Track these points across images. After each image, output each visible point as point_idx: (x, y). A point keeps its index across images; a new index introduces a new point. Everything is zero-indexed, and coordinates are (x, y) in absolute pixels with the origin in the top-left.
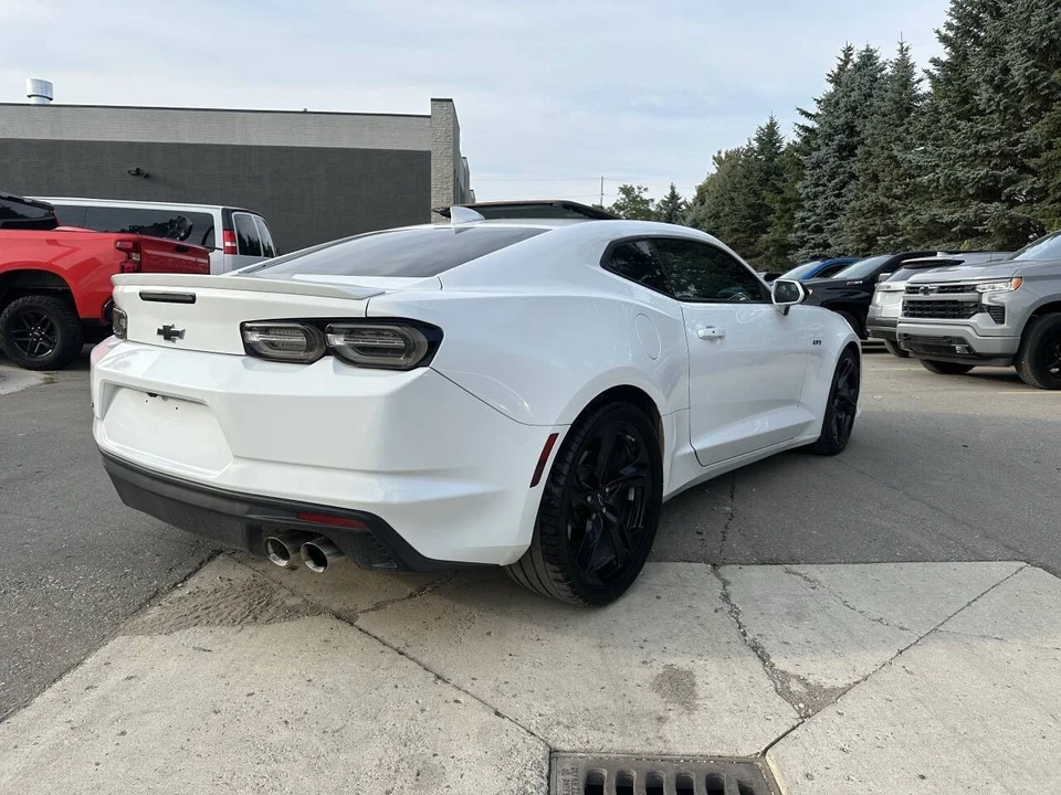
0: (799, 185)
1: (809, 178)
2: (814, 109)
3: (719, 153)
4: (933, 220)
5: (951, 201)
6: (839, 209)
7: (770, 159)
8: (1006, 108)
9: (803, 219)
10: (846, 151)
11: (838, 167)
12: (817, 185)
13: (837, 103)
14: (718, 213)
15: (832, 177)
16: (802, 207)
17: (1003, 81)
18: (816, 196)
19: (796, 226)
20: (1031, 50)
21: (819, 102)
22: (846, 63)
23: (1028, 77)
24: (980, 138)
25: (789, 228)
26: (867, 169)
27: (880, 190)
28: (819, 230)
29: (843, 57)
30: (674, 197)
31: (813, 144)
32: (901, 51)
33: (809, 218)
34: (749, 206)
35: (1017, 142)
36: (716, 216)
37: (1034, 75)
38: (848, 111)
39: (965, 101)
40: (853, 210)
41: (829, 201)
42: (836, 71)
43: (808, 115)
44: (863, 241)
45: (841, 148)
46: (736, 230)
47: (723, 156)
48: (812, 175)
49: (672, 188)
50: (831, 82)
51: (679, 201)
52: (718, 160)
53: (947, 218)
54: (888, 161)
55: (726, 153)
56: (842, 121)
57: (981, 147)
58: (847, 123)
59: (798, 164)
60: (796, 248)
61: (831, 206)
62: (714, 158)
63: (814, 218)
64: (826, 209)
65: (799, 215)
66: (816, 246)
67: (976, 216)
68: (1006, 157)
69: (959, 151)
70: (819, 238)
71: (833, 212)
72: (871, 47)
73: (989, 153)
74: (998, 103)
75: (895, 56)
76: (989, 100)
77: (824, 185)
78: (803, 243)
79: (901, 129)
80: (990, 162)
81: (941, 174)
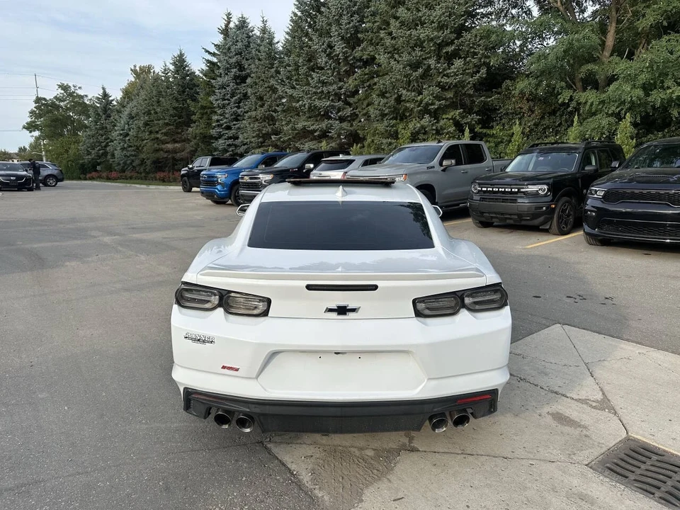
0: (212, 98)
1: (219, 94)
2: (213, 50)
3: (135, 66)
4: (304, 128)
5: (310, 117)
6: (239, 115)
7: (184, 78)
8: (334, 68)
9: (218, 121)
10: (241, 79)
11: (235, 89)
12: (224, 100)
13: (229, 49)
14: (149, 111)
15: (233, 96)
16: (216, 112)
17: (330, 53)
18: (224, 106)
19: (214, 125)
20: (343, 38)
21: (215, 45)
22: (229, 22)
23: (344, 53)
24: (324, 83)
25: (209, 125)
26: (256, 93)
27: (266, 107)
28: (229, 128)
29: (226, 18)
30: (105, 95)
31: (216, 72)
32: (263, 21)
33: (221, 120)
34: (174, 108)
35: (340, 88)
36: (149, 113)
37: (346, 52)
38: (236, 54)
39: (310, 60)
40: (250, 117)
41: (233, 110)
42: (224, 27)
43: (210, 53)
44: (260, 137)
45: (236, 77)
46: (167, 124)
47: (138, 69)
48: (220, 93)
49: (103, 89)
50: (221, 33)
51: (111, 99)
52: (134, 71)
53: (312, 128)
54: (268, 89)
55: (140, 68)
56: (234, 60)
57: (325, 89)
58: (237, 62)
59: (208, 85)
60: (216, 139)
61: (235, 113)
62: (131, 70)
63: (225, 120)
64: (232, 115)
65: (215, 118)
66: (230, 138)
67: (327, 127)
68: (338, 96)
69: (314, 90)
70: (231, 133)
71: (237, 118)
72: (244, 16)
73: (329, 92)
74: (331, 65)
75: (260, 25)
76: (326, 63)
77: (228, 100)
78: (220, 136)
79: (273, 70)
80: (329, 98)
81: (307, 102)
